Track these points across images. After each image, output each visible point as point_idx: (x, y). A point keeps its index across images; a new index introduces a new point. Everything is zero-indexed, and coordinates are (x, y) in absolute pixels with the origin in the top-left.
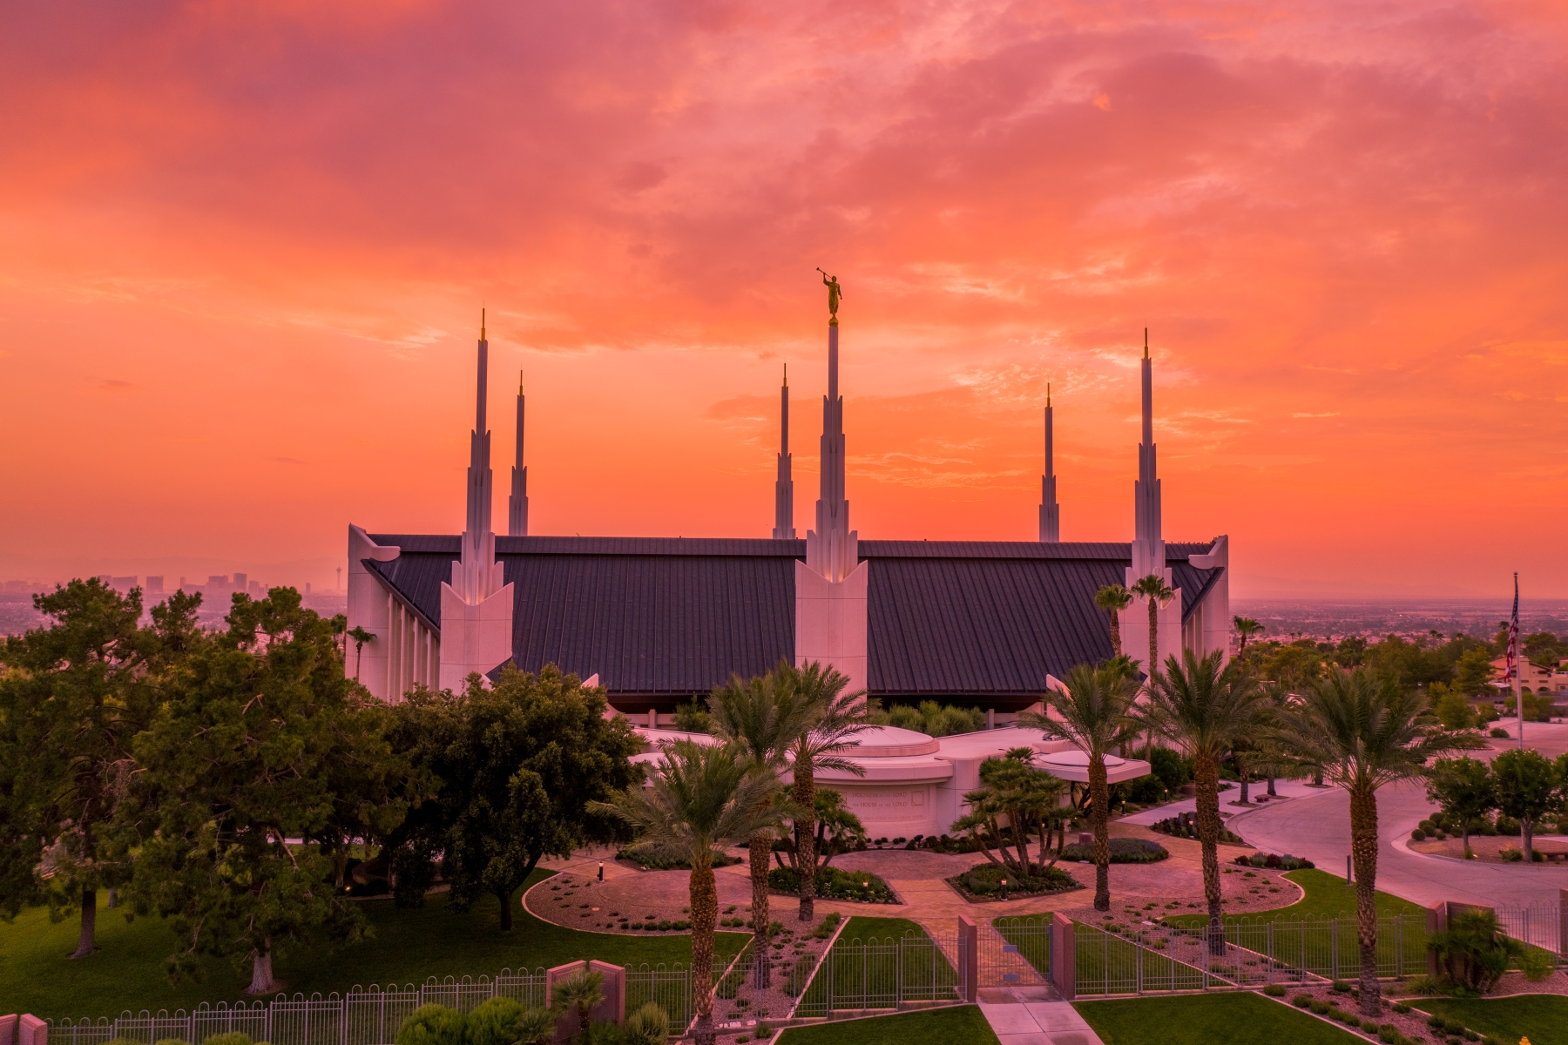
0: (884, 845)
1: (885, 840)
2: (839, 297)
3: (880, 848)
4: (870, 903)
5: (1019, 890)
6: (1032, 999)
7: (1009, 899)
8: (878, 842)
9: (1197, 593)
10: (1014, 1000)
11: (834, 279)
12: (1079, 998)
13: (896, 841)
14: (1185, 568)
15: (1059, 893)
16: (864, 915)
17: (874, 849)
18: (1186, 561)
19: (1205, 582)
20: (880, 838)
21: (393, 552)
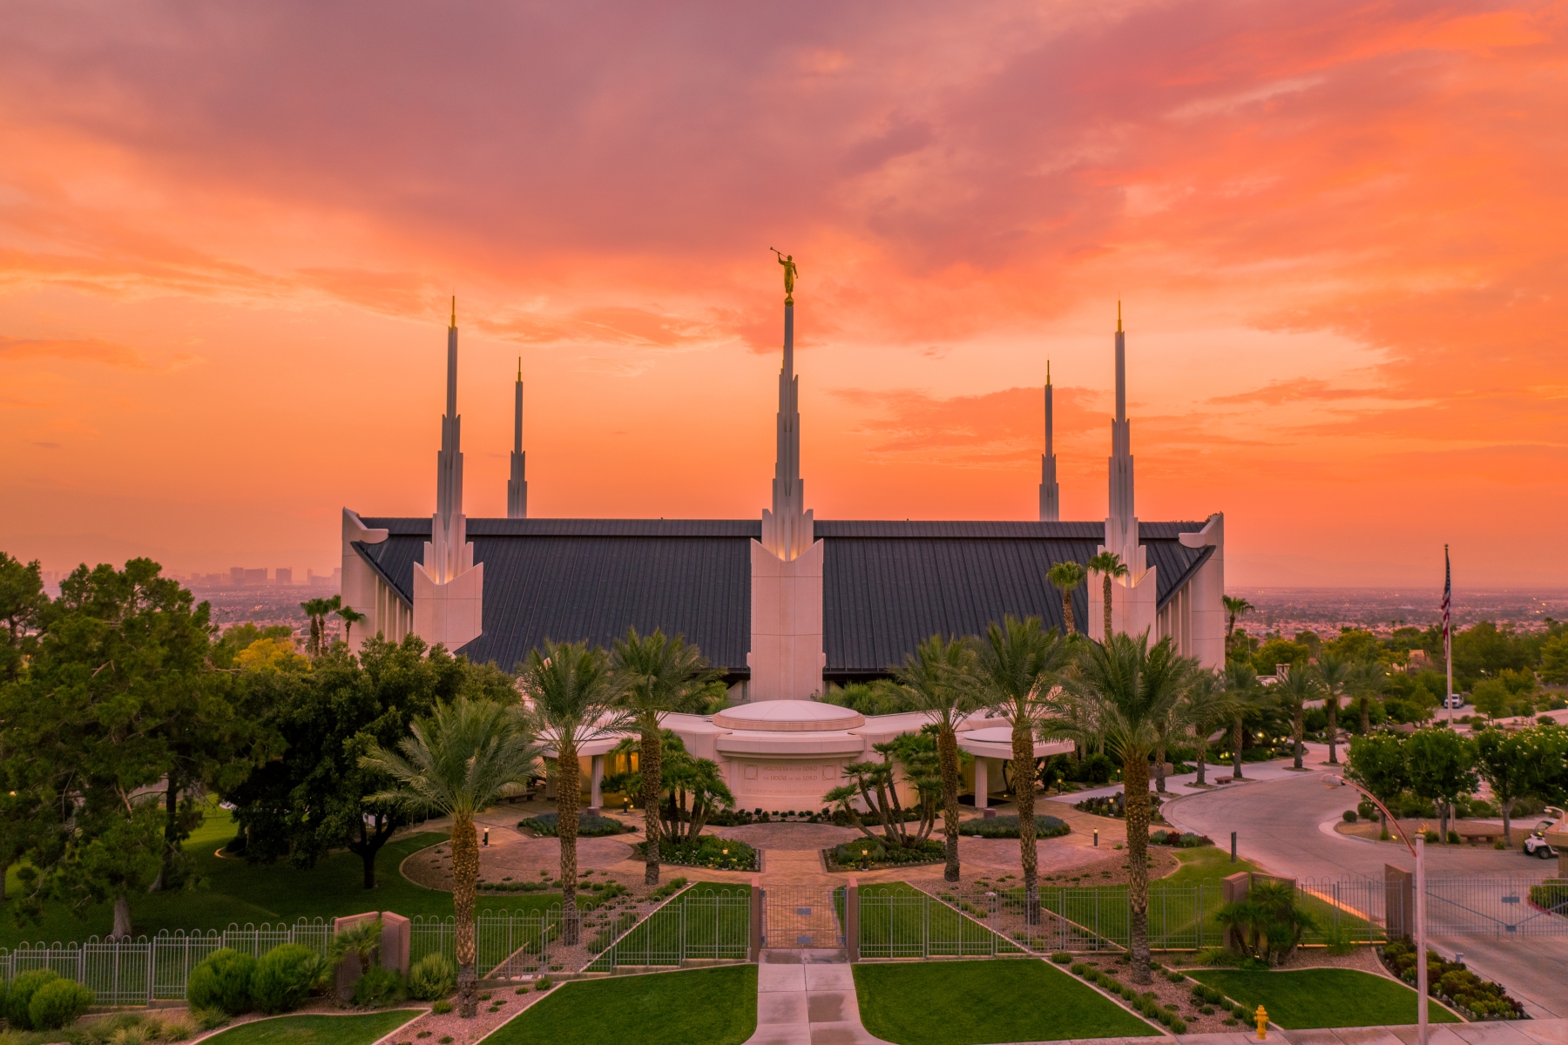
0: (789, 819)
1: (792, 813)
2: (794, 276)
3: (783, 821)
4: (729, 870)
5: (884, 861)
6: (815, 960)
7: (870, 870)
8: (784, 815)
9: (1184, 571)
10: (798, 961)
11: (790, 258)
12: (862, 961)
13: (801, 815)
14: (1174, 547)
15: (926, 864)
16: (712, 881)
17: (777, 821)
18: (1176, 540)
19: (1193, 561)
20: (787, 811)
21: (382, 535)
